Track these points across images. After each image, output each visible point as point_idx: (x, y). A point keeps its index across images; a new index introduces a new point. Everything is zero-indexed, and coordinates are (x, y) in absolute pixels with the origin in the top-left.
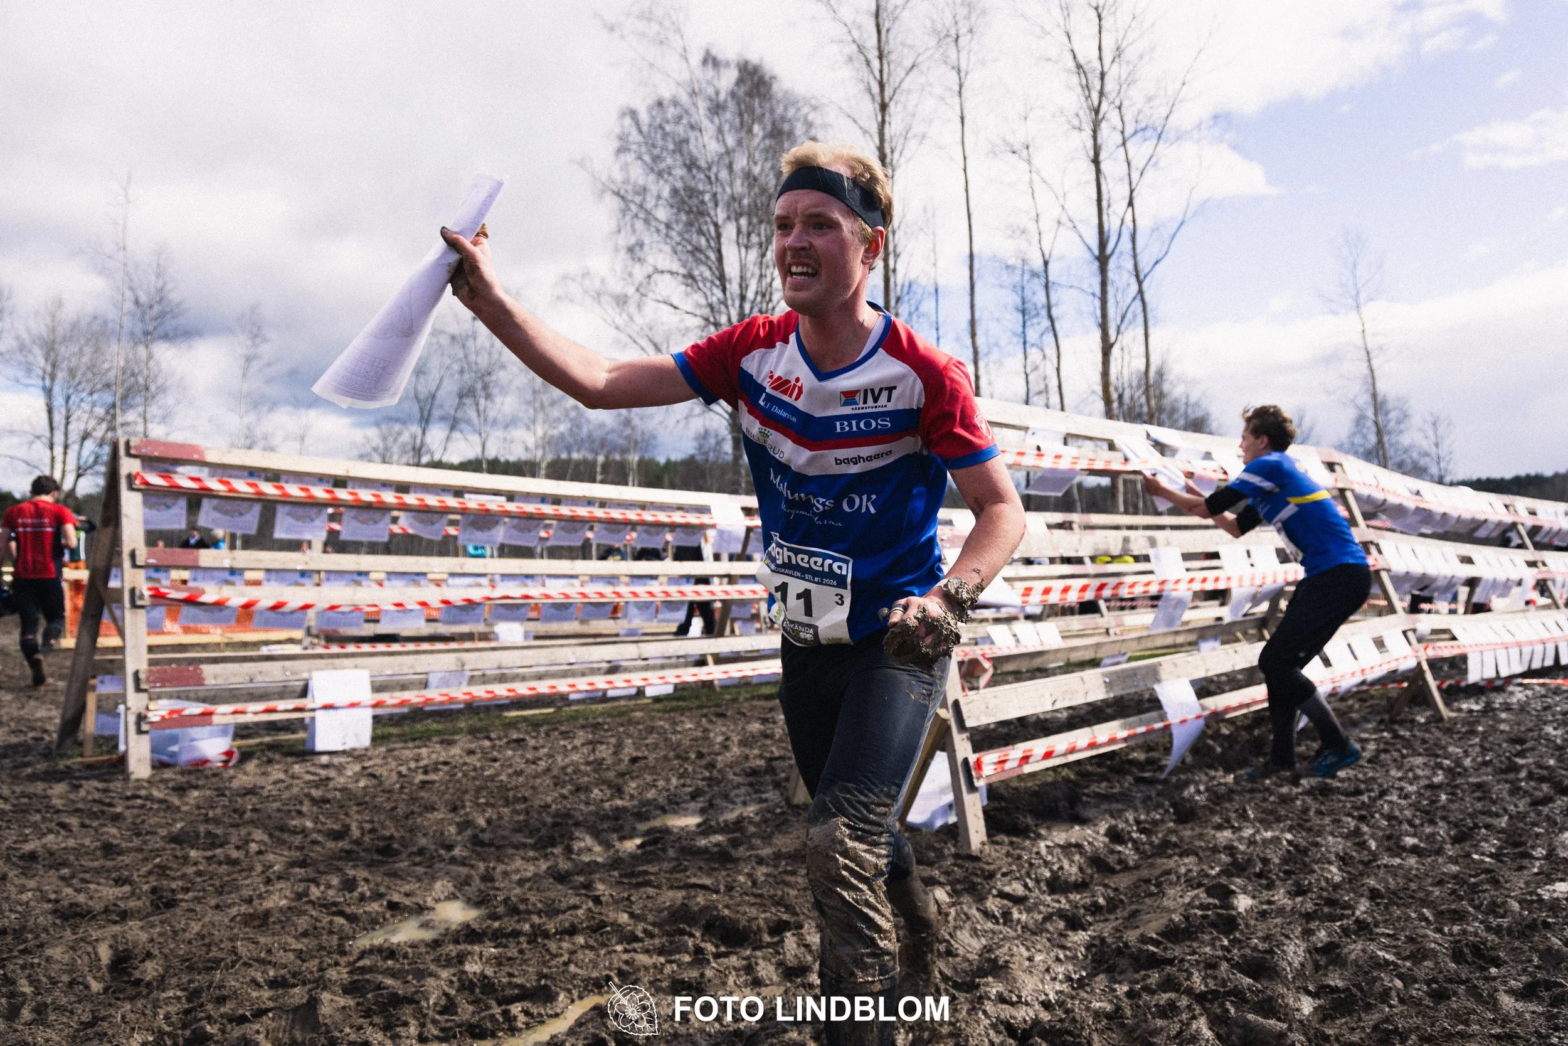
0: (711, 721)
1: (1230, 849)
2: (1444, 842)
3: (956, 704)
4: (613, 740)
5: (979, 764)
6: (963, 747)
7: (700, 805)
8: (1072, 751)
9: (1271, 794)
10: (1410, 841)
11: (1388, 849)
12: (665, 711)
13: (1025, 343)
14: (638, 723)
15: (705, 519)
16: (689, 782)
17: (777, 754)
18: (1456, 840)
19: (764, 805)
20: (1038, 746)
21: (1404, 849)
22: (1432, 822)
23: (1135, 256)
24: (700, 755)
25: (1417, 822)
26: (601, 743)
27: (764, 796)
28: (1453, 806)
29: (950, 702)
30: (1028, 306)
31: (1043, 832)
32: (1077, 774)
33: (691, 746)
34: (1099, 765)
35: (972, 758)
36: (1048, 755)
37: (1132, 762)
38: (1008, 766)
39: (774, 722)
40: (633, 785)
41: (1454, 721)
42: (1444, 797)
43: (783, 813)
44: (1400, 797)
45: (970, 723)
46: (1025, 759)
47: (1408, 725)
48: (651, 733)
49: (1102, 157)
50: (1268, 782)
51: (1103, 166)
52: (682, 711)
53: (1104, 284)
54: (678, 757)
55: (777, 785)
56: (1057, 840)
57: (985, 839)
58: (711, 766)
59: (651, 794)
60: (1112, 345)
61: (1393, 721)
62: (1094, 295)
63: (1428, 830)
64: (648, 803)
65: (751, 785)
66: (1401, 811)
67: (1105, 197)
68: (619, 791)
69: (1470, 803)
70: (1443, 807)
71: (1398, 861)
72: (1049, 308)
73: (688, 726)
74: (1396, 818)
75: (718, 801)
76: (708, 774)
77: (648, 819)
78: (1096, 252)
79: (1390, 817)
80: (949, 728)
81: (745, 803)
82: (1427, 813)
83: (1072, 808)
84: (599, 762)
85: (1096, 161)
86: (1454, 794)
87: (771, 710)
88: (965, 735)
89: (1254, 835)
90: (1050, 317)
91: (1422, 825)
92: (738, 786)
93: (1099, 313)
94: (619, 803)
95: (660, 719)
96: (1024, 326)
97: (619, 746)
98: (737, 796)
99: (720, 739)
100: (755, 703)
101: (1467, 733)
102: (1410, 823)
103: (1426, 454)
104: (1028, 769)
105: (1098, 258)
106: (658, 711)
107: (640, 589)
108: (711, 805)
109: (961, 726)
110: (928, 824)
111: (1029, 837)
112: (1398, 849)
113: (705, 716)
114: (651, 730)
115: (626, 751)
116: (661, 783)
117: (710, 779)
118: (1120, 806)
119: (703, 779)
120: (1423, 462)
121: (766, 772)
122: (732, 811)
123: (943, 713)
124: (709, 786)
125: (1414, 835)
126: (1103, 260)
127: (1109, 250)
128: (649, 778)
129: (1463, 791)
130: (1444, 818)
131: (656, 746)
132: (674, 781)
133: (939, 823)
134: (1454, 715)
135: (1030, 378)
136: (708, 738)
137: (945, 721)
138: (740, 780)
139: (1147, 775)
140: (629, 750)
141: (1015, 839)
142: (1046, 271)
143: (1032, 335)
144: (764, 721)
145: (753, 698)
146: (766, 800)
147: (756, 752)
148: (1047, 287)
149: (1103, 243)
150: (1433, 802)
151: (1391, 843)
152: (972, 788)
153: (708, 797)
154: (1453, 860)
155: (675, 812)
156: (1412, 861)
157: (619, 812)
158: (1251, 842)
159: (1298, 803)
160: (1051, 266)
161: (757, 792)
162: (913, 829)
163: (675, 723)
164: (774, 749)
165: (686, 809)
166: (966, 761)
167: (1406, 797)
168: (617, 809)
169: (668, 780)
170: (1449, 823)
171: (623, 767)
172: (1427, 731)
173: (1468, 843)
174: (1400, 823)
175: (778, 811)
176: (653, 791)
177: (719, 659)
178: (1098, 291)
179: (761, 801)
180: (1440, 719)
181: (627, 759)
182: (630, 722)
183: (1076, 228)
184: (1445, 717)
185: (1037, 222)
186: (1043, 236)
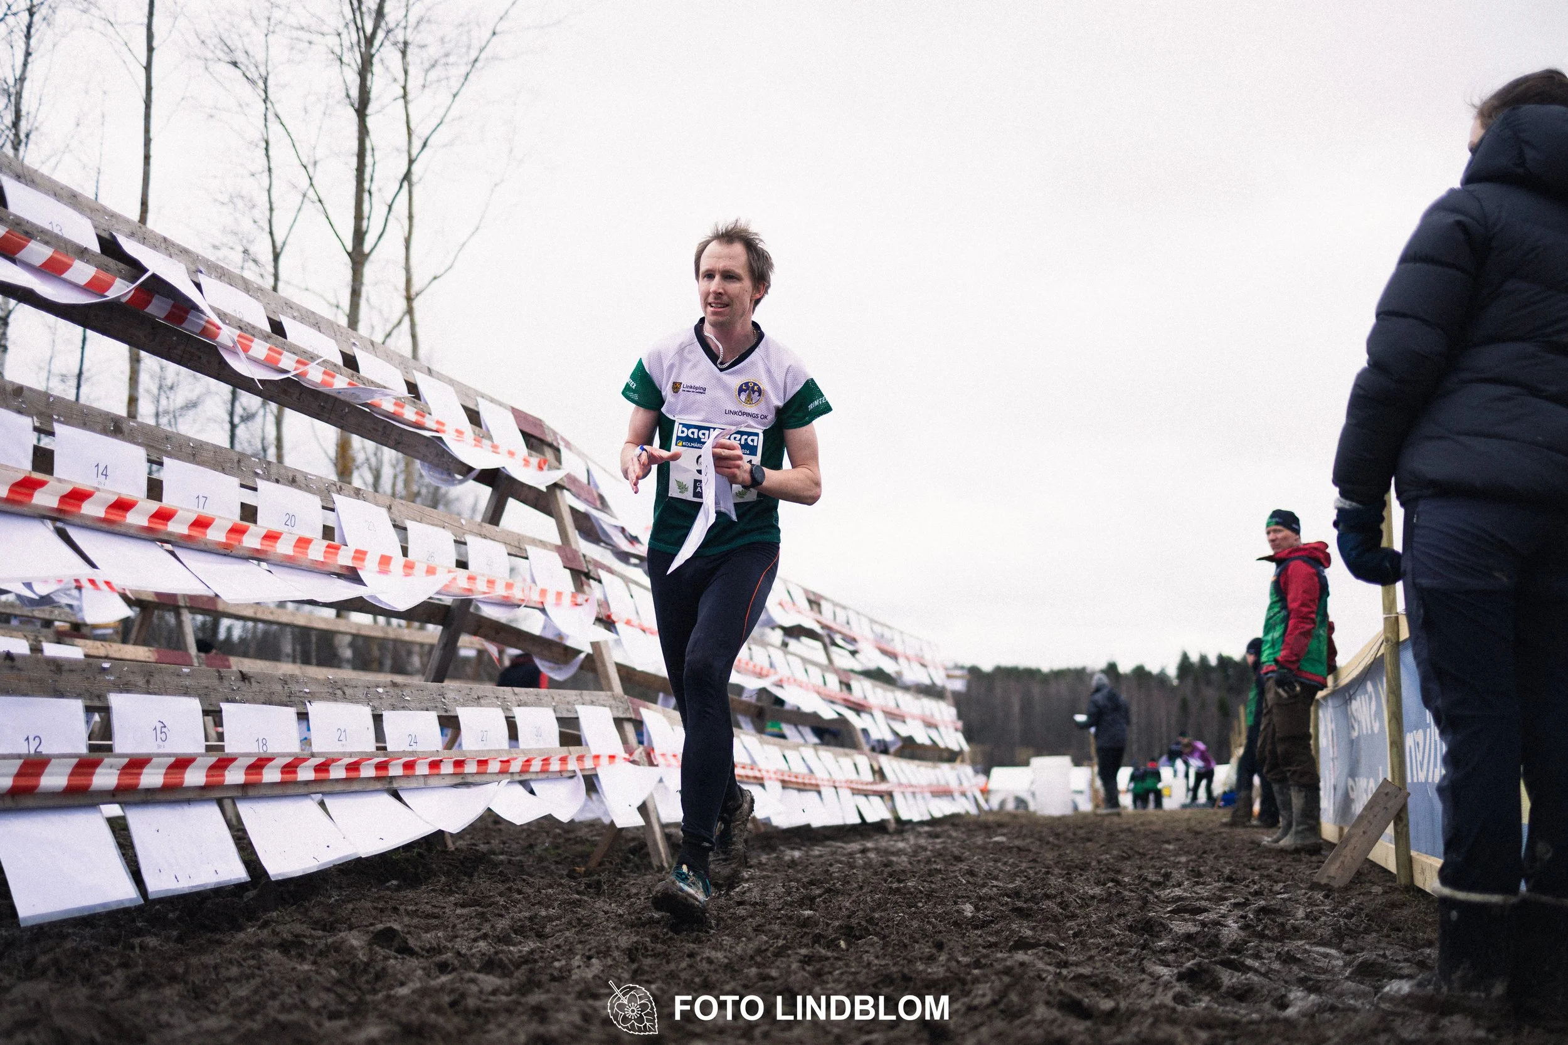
23: (408, 270)
49: (369, 111)
51: (370, 122)
53: (356, 294)
78: (350, 249)
85: (361, 111)
105: (349, 254)
126: (358, 258)
127: (367, 248)
142: (276, 268)
149: (359, 235)
160: (282, 260)
178: (345, 304)
183: (320, 201)
184: (666, 865)
185: (269, 191)
186: (275, 213)
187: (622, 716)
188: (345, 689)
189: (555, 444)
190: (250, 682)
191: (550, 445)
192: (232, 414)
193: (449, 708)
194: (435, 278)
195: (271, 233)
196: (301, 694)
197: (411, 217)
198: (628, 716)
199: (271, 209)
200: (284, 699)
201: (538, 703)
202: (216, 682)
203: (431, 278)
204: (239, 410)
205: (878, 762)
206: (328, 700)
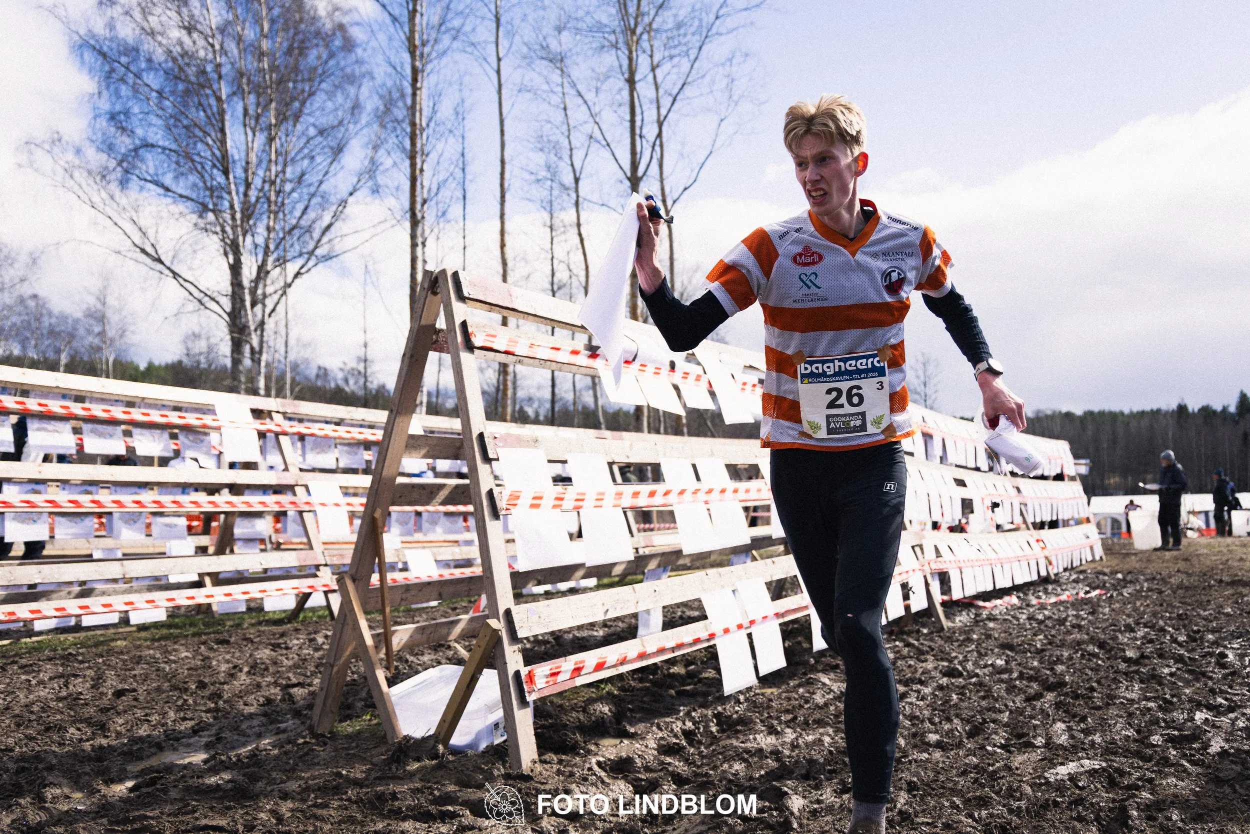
0: (211, 649)
1: (776, 754)
2: (961, 735)
3: (508, 613)
4: (90, 673)
5: (530, 676)
6: (514, 660)
7: (205, 740)
8: (623, 662)
9: (807, 702)
10: (933, 738)
11: (915, 746)
12: (153, 640)
13: (552, 258)
14: (122, 653)
15: (208, 420)
16: (189, 714)
17: (294, 680)
18: (971, 735)
19: (281, 736)
20: (590, 658)
21: (929, 744)
22: (949, 720)
23: (662, 181)
24: (202, 685)
25: (937, 720)
26: (76, 676)
27: (283, 726)
28: (964, 705)
29: (501, 612)
30: (556, 222)
31: (593, 748)
32: (622, 689)
33: (190, 676)
34: (641, 680)
35: (524, 671)
36: (600, 667)
37: (673, 676)
38: (560, 678)
39: (287, 648)
40: (121, 721)
41: (953, 631)
42: (955, 697)
43: (305, 743)
44: (917, 698)
45: (521, 634)
46: (577, 671)
47: (914, 635)
48: (138, 663)
49: (637, 78)
50: (801, 690)
51: (637, 87)
52: (175, 639)
54: (174, 688)
55: (297, 714)
56: (608, 756)
57: (536, 757)
58: (216, 696)
59: (143, 731)
61: (902, 632)
63: (947, 727)
64: (141, 739)
65: (265, 714)
66: (921, 710)
67: (638, 119)
68: (103, 728)
69: (975, 700)
70: (956, 705)
71: (926, 755)
72: (579, 225)
73: (183, 655)
74: (917, 718)
75: (226, 734)
76: (213, 705)
77: (141, 759)
78: (629, 174)
79: (912, 718)
80: (499, 640)
81: (259, 736)
82: (943, 711)
83: (619, 722)
84: (77, 697)
85: (631, 82)
86: (963, 694)
87: (282, 635)
88: (516, 647)
89: (797, 739)
90: (580, 235)
91: (940, 723)
92: (251, 716)
94: (104, 742)
95: (149, 648)
96: (552, 242)
97: (98, 681)
98: (251, 727)
99: (224, 667)
100: (262, 628)
101: (964, 641)
102: (932, 723)
104: (579, 681)
105: (629, 179)
106: (146, 640)
107: (127, 498)
108: (219, 739)
109: (514, 638)
110: (472, 745)
111: (578, 754)
112: (925, 746)
113: (204, 643)
114: (138, 660)
115: (109, 683)
116: (155, 718)
117: (217, 710)
118: (668, 720)
119: (208, 711)
121: (283, 700)
122: (244, 745)
123: (493, 623)
124: (215, 718)
125: (936, 732)
126: (634, 180)
127: (640, 172)
128: (139, 713)
129: (971, 691)
130: (957, 716)
131: (146, 678)
132: (172, 714)
133: (483, 746)
134: (950, 624)
136: (210, 667)
137: (496, 632)
138: (252, 710)
139: (688, 688)
140: (112, 682)
141: (564, 757)
142: (577, 189)
143: (559, 253)
144: (275, 647)
145: (260, 623)
146: (284, 731)
147: (269, 679)
148: (577, 204)
149: (634, 166)
150: (947, 702)
151: (917, 740)
152: (523, 703)
153: (213, 732)
154: (973, 753)
155: (175, 749)
156: (937, 755)
157: (101, 754)
158: (794, 746)
159: (832, 708)
160: (581, 183)
161: (272, 723)
162: (457, 751)
163: (170, 653)
164: (290, 675)
165: (188, 745)
166: (517, 674)
167: (923, 699)
168: (101, 747)
169: (164, 714)
170: (962, 720)
171: (105, 702)
172: (932, 640)
173: (981, 737)
174: (923, 721)
175: (301, 741)
176: (146, 726)
177: (218, 579)
179: (279, 732)
180: (942, 629)
181: (110, 692)
182: (110, 651)
183: (608, 145)
185: (568, 137)
186: (574, 152)
192: (552, 284)
194: (686, 189)
195: (572, 165)
197: (661, 146)
199: (571, 150)
203: (681, 189)
204: (556, 280)
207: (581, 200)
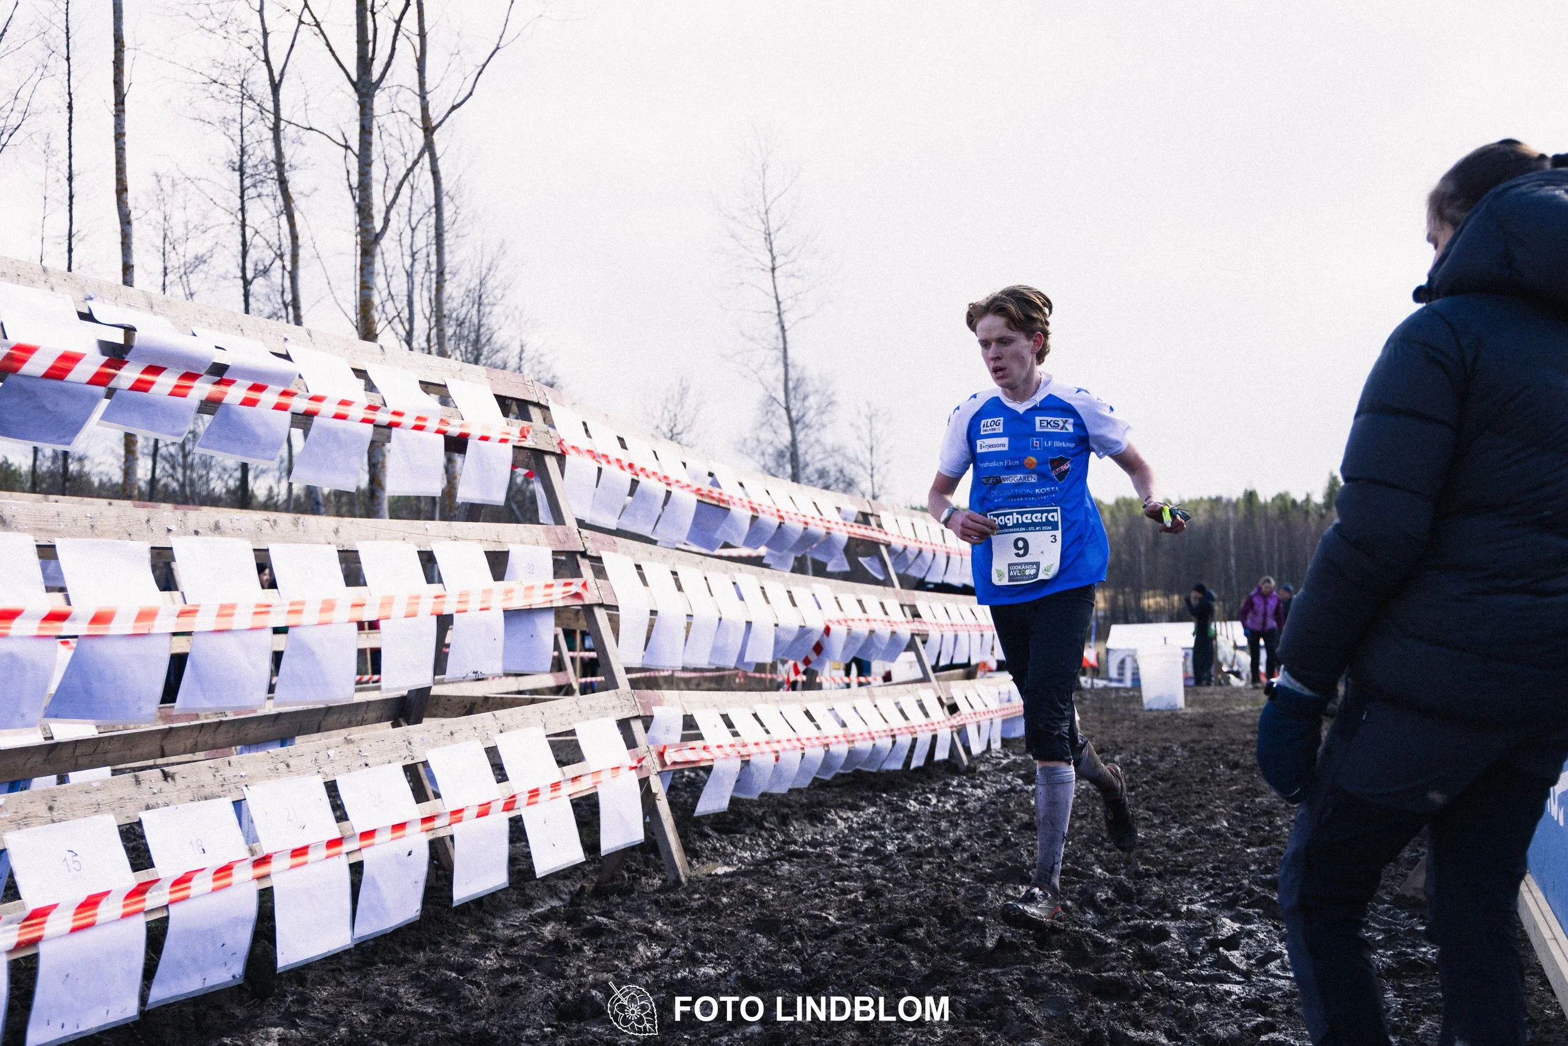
13: (243, 225)
30: (249, 163)
53: (365, 131)
60: (378, 237)
62: (347, 147)
72: (281, 167)
93: (355, 180)
96: (242, 197)
103: (856, 461)
105: (356, 85)
120: (851, 470)
126: (365, 88)
135: (253, 288)
142: (276, 102)
143: (253, 217)
148: (276, 129)
149: (364, 63)
160: (282, 94)
178: (355, 143)
184: (683, 879)
185: (261, 13)
186: (269, 38)
187: (626, 714)
188: (291, 762)
189: (542, 402)
190: (173, 779)
191: (537, 405)
193: (415, 754)
194: (454, 108)
195: (267, 61)
196: (236, 779)
197: (422, 34)
198: (636, 714)
199: (265, 34)
200: (217, 790)
201: (526, 723)
202: (132, 789)
203: (449, 107)
204: (251, 264)
205: (948, 690)
206: (269, 777)
207: (283, 124)
